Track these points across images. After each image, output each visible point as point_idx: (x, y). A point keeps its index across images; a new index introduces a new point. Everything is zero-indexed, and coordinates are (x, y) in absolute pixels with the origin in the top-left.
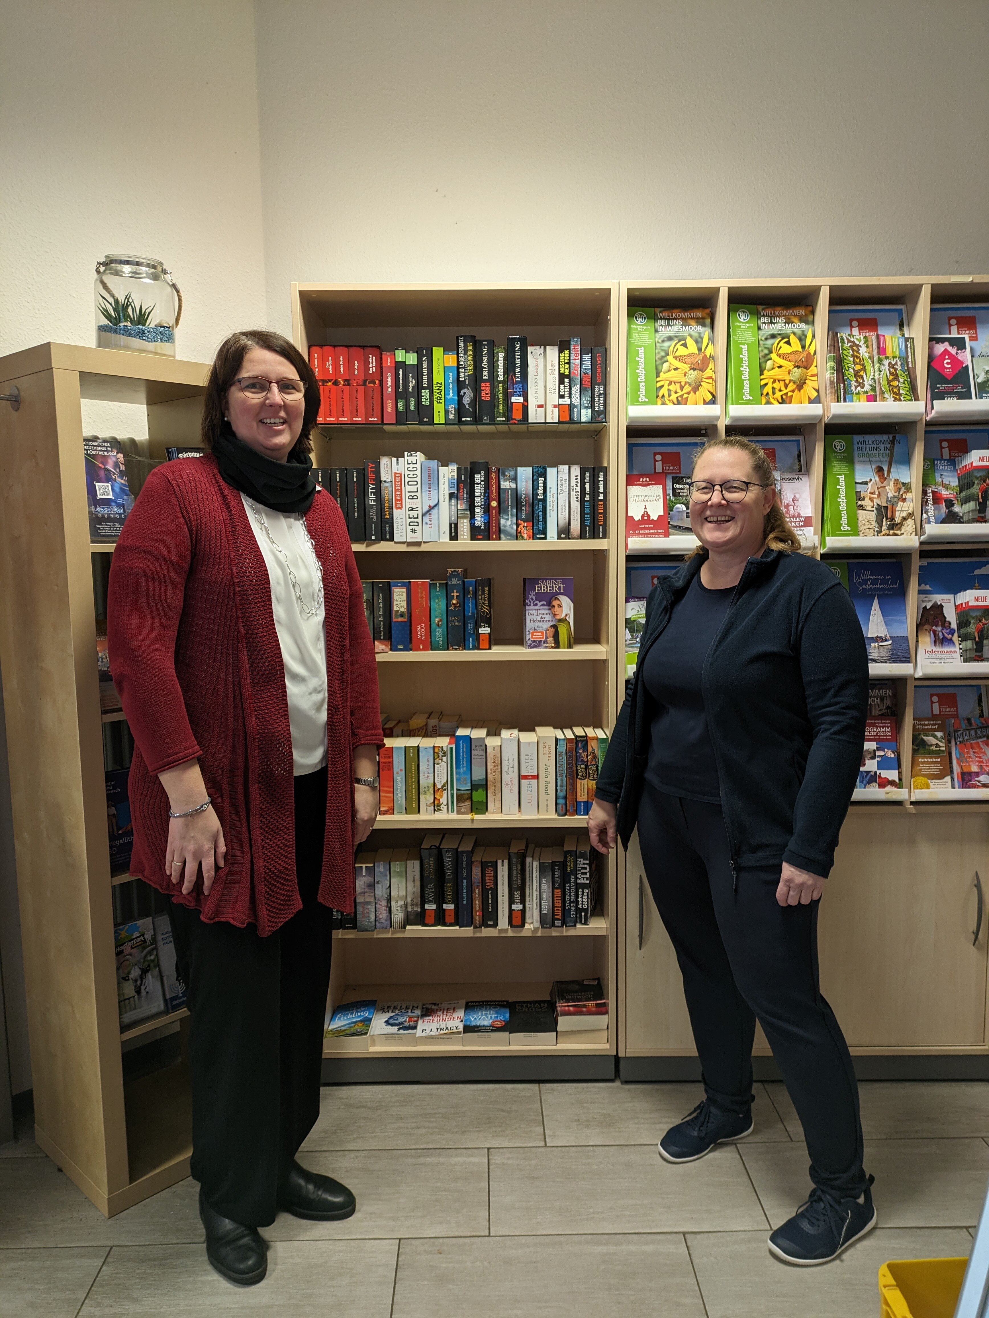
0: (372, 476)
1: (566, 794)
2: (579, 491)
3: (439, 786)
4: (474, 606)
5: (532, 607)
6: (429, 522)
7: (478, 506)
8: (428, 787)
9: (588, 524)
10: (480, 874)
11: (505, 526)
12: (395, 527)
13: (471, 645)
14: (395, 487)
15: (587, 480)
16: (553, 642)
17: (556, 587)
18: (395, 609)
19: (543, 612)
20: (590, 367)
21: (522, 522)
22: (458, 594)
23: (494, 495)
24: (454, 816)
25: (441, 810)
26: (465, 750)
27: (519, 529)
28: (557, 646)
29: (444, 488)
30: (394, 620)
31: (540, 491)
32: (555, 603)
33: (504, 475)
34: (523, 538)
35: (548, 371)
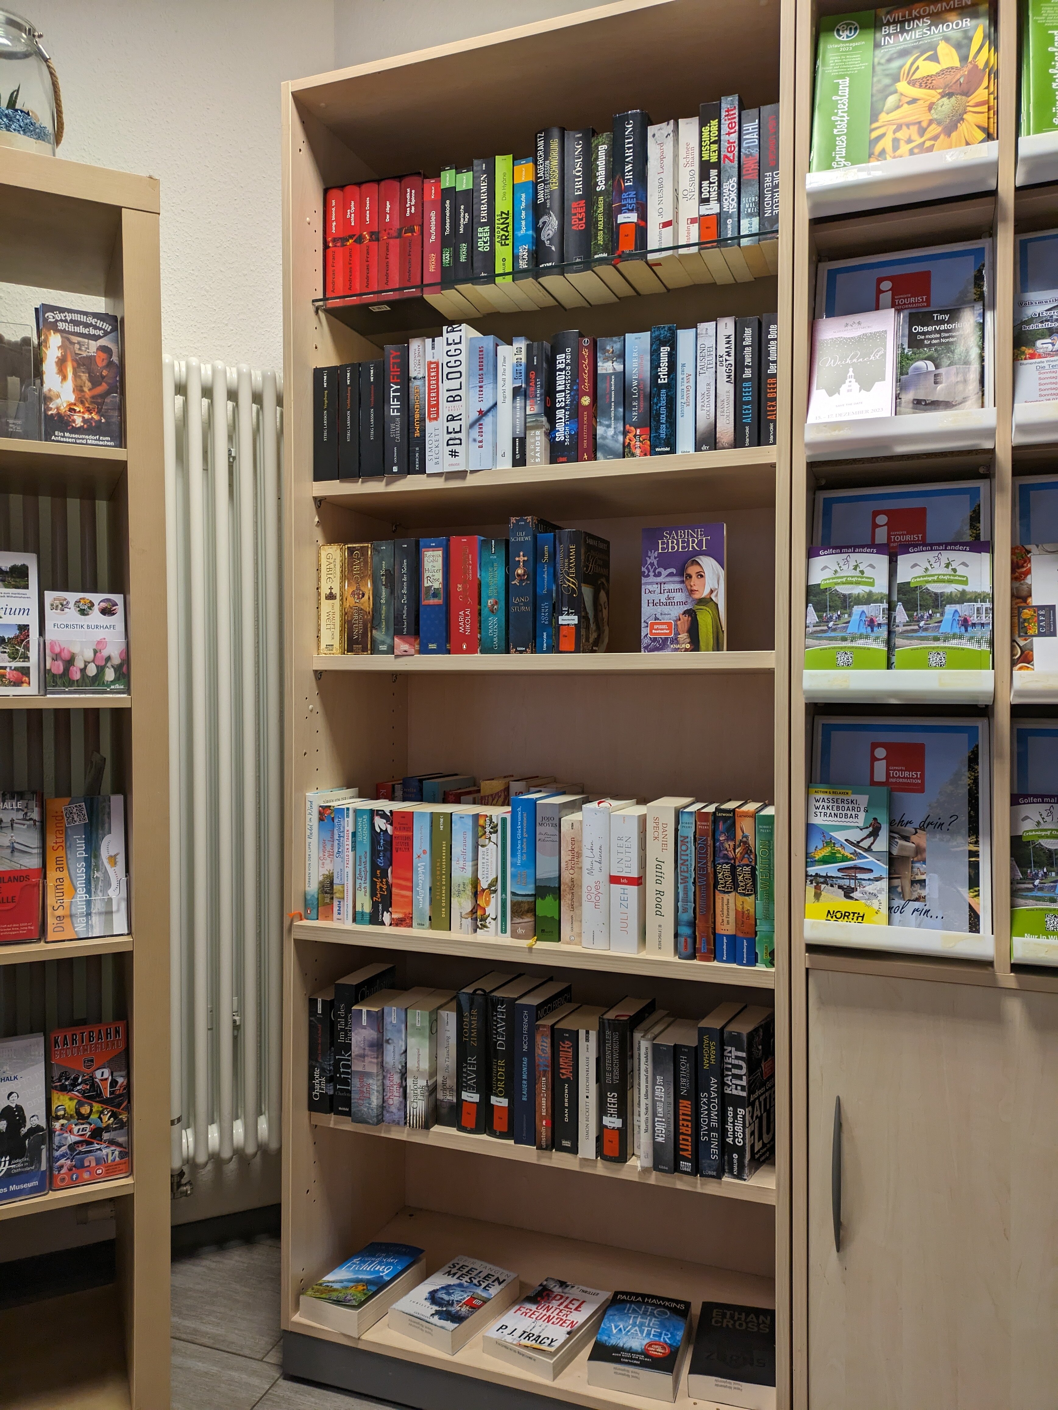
0: (394, 371)
1: (695, 918)
2: (733, 363)
3: (484, 884)
4: (552, 576)
5: (652, 579)
6: (480, 439)
7: (561, 408)
8: (464, 884)
9: (749, 420)
10: (548, 1050)
11: (604, 438)
12: (427, 450)
13: (545, 645)
14: (429, 385)
15: (748, 341)
16: (688, 640)
17: (693, 541)
18: (426, 585)
19: (672, 586)
20: (757, 143)
21: (633, 428)
22: (526, 558)
23: (587, 386)
24: (506, 940)
25: (487, 927)
26: (525, 824)
27: (627, 441)
28: (695, 646)
29: (504, 380)
30: (425, 602)
31: (663, 370)
32: (692, 570)
33: (605, 351)
34: (633, 455)
35: (682, 161)
